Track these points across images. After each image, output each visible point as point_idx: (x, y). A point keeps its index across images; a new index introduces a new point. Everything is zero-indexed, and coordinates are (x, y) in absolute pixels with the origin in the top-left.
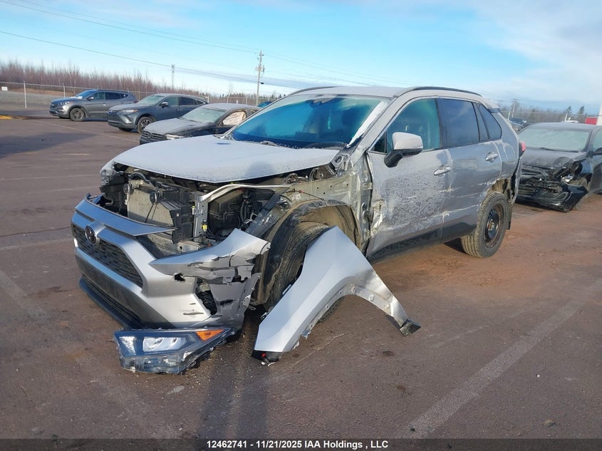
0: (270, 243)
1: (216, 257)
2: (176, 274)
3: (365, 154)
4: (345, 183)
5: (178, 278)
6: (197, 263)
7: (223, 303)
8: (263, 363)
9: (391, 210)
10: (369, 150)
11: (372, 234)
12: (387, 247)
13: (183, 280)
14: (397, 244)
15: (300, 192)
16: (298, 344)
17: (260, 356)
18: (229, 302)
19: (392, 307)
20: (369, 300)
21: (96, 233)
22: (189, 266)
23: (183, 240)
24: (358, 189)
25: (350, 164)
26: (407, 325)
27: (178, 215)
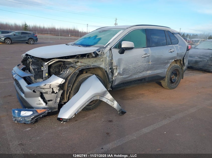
0: (64, 80)
1: (44, 84)
2: (33, 90)
3: (110, 49)
4: (102, 60)
5: (34, 91)
6: (39, 86)
7: (49, 101)
8: (62, 122)
9: (121, 70)
10: (112, 48)
11: (114, 79)
12: (122, 84)
13: (35, 92)
14: (126, 82)
15: (81, 62)
16: (74, 116)
17: (60, 120)
18: (52, 100)
19: (115, 104)
20: (105, 101)
21: (14, 76)
22: (36, 87)
23: (39, 78)
24: (107, 62)
25: (104, 53)
26: (120, 111)
27: (36, 70)
